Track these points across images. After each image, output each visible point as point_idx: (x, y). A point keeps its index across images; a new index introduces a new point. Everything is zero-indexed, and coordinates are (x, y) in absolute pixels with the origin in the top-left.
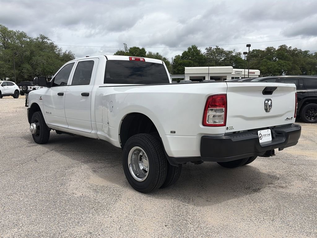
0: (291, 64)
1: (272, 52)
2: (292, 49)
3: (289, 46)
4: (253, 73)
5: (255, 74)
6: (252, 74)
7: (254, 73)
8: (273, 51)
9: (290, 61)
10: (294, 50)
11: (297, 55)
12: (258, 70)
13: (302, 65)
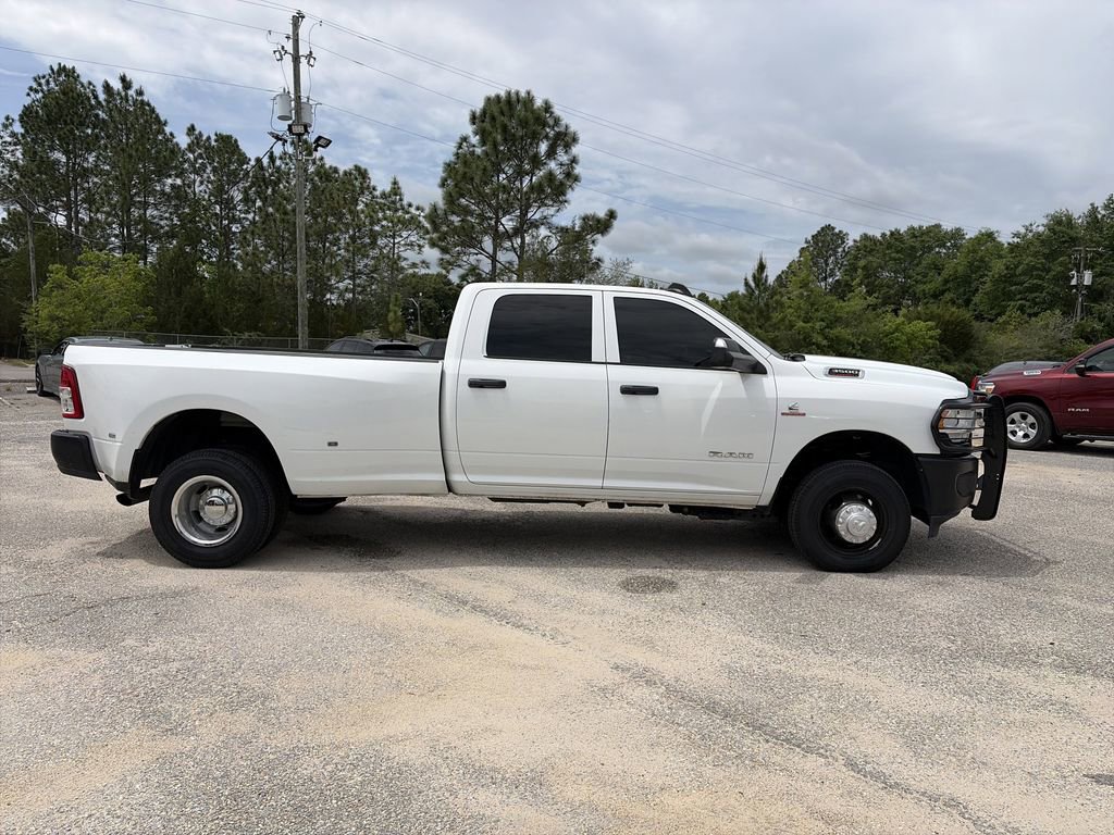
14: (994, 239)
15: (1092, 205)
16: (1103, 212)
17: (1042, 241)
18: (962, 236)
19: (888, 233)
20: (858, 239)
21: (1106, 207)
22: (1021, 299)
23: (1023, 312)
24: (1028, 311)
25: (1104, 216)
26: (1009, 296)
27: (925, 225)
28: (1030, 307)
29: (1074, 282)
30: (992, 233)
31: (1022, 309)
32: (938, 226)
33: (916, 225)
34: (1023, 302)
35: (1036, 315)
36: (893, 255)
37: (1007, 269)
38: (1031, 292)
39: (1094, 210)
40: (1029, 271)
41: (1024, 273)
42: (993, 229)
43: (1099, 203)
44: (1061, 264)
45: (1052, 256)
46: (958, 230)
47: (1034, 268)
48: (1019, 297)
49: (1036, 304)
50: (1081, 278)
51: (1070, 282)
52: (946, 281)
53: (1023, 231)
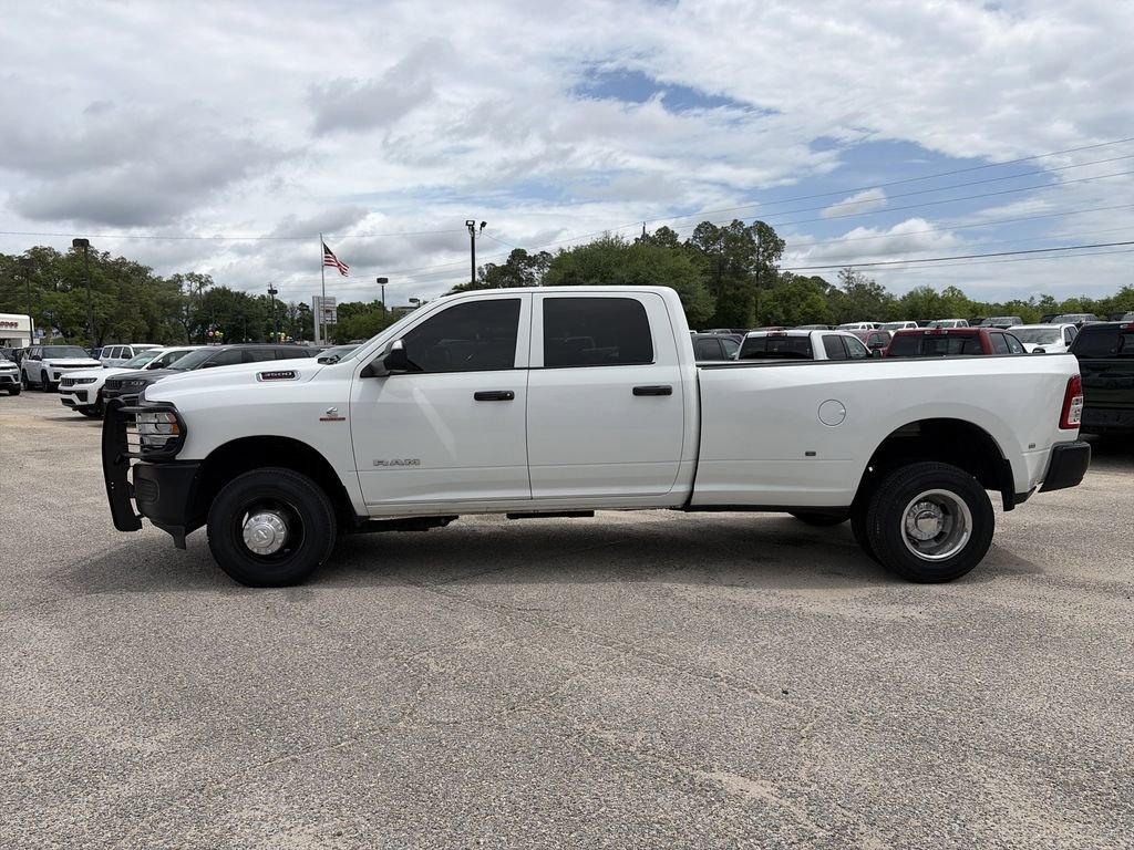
0: (115, 303)
1: (48, 264)
2: (112, 258)
3: (102, 251)
4: (12, 324)
5: (19, 328)
6: (9, 329)
7: (16, 324)
8: (54, 260)
9: (112, 294)
10: (116, 263)
11: (127, 278)
12: (27, 317)
13: (146, 305)
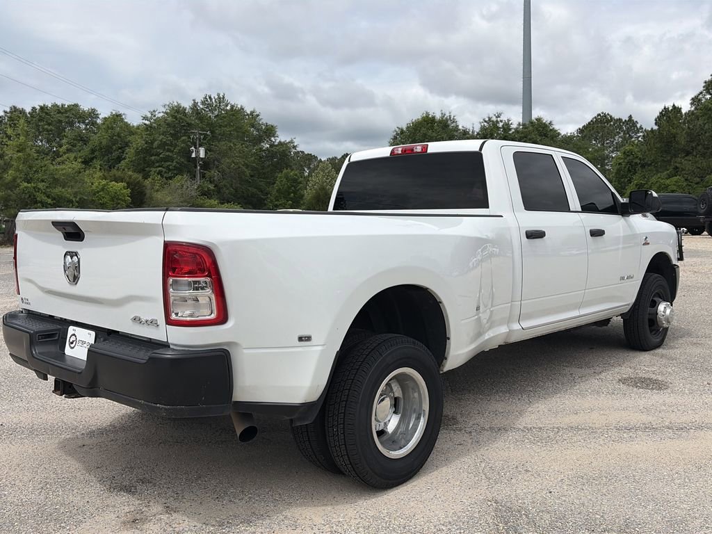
14: (122, 120)
15: (194, 100)
16: (201, 106)
17: (168, 124)
18: (97, 116)
19: (38, 108)
20: (8, 110)
21: (203, 103)
22: (159, 166)
23: (162, 176)
24: (165, 175)
25: (202, 109)
26: (151, 164)
27: (67, 104)
28: (166, 172)
29: (193, 155)
30: (120, 115)
31: (160, 173)
32: (76, 105)
33: (59, 104)
34: (160, 168)
35: (170, 178)
36: (46, 127)
37: (146, 143)
38: (165, 162)
39: (195, 104)
40: (163, 145)
41: (159, 147)
42: (121, 112)
43: (199, 100)
44: (183, 142)
45: (175, 136)
46: (93, 111)
47: (165, 144)
48: (157, 164)
49: (169, 170)
50: (198, 152)
51: (191, 155)
52: (93, 151)
53: (149, 115)
